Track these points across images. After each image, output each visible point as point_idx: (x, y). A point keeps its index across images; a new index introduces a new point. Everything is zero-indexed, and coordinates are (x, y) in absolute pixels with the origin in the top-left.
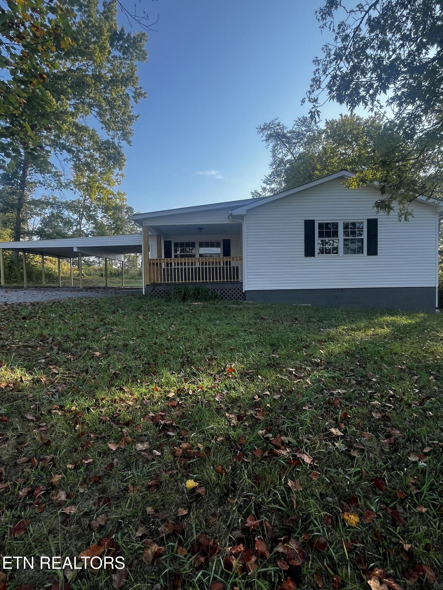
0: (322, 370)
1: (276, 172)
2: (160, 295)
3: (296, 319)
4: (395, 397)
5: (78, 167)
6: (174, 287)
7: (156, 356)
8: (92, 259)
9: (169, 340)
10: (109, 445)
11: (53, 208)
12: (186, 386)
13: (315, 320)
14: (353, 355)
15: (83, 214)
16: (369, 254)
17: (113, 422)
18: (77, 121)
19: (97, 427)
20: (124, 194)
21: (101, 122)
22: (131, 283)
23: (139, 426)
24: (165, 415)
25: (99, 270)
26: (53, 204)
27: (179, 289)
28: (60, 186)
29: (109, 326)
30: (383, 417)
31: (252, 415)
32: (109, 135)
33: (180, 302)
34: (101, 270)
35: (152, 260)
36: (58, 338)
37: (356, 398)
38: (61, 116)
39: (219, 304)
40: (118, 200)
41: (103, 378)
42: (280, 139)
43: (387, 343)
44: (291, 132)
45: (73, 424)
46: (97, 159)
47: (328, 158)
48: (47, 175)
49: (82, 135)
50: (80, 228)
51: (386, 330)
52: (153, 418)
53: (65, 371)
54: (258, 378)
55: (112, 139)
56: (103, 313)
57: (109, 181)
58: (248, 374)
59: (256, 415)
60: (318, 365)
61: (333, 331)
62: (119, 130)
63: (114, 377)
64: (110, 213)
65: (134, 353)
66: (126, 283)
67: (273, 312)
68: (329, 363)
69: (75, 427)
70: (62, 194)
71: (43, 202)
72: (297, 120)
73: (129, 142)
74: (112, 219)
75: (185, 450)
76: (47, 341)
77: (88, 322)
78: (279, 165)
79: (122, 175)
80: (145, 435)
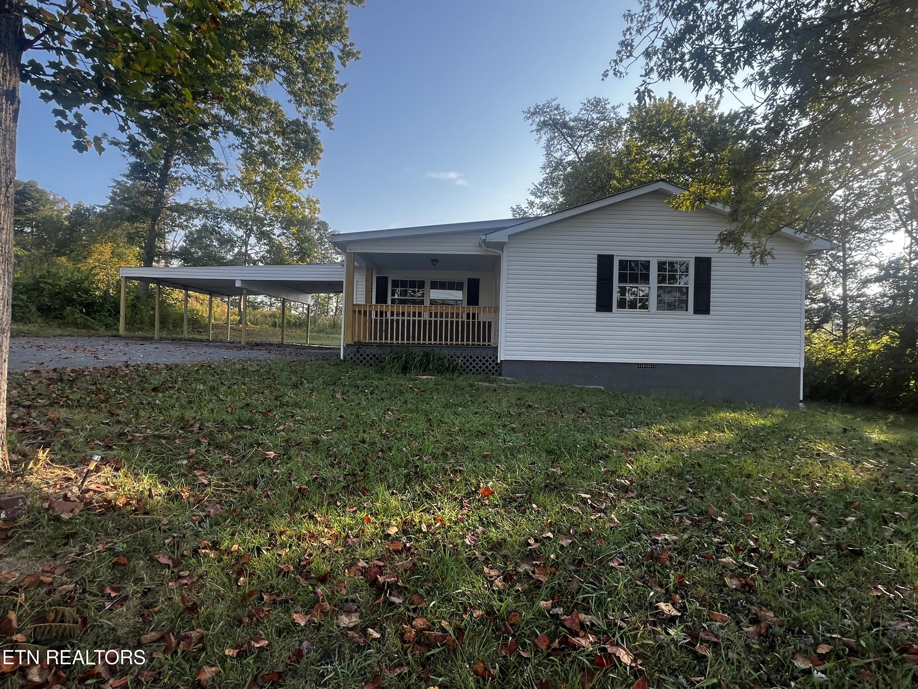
0: (632, 498)
1: (552, 178)
2: (368, 362)
3: (583, 411)
4: (759, 552)
5: (249, 159)
6: (389, 348)
7: (365, 462)
8: (260, 298)
9: (384, 436)
10: (295, 616)
11: (207, 218)
12: (416, 516)
13: (613, 413)
14: (680, 476)
15: (251, 230)
16: (697, 311)
17: (300, 575)
18: (253, 89)
19: (274, 582)
20: (317, 202)
21: (289, 92)
22: (320, 338)
23: (342, 584)
24: (384, 566)
25: (270, 316)
26: (207, 212)
27: (397, 353)
28: (220, 184)
29: (289, 409)
30: (743, 586)
31: (526, 573)
32: (299, 112)
33: (398, 373)
34: (273, 316)
35: (358, 305)
36: (209, 424)
37: (695, 551)
38: (229, 81)
39: (461, 381)
40: (307, 211)
41: (280, 497)
42: (559, 130)
43: (732, 456)
44: (575, 120)
45: (234, 576)
46: (278, 147)
47: (632, 161)
48: (201, 168)
49: (259, 111)
50: (246, 251)
51: (727, 436)
52: (364, 572)
53: (220, 482)
54: (533, 508)
55: (304, 118)
56: (279, 387)
57: (295, 182)
58: (515, 501)
59: (533, 572)
60: (626, 489)
61: (643, 433)
62: (316, 105)
63: (300, 496)
64: (294, 230)
65: (328, 456)
66: (312, 338)
67: (545, 397)
68: (644, 487)
69: (237, 580)
70: (222, 198)
71: (192, 209)
72: (586, 102)
73: (329, 124)
74: (296, 239)
75: (420, 632)
76: (191, 429)
77: (256, 400)
78: (556, 169)
79: (316, 173)
80: (353, 601)
